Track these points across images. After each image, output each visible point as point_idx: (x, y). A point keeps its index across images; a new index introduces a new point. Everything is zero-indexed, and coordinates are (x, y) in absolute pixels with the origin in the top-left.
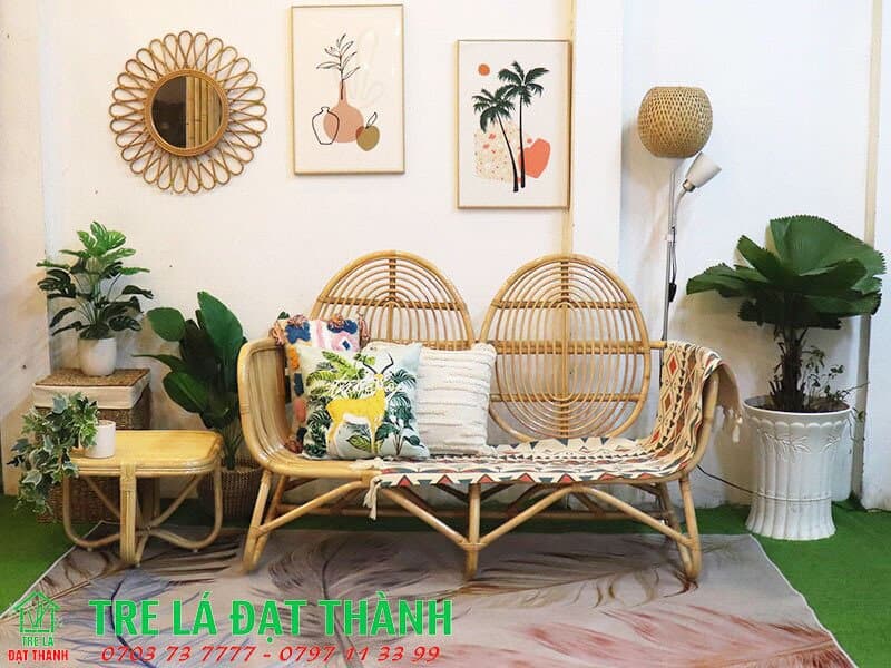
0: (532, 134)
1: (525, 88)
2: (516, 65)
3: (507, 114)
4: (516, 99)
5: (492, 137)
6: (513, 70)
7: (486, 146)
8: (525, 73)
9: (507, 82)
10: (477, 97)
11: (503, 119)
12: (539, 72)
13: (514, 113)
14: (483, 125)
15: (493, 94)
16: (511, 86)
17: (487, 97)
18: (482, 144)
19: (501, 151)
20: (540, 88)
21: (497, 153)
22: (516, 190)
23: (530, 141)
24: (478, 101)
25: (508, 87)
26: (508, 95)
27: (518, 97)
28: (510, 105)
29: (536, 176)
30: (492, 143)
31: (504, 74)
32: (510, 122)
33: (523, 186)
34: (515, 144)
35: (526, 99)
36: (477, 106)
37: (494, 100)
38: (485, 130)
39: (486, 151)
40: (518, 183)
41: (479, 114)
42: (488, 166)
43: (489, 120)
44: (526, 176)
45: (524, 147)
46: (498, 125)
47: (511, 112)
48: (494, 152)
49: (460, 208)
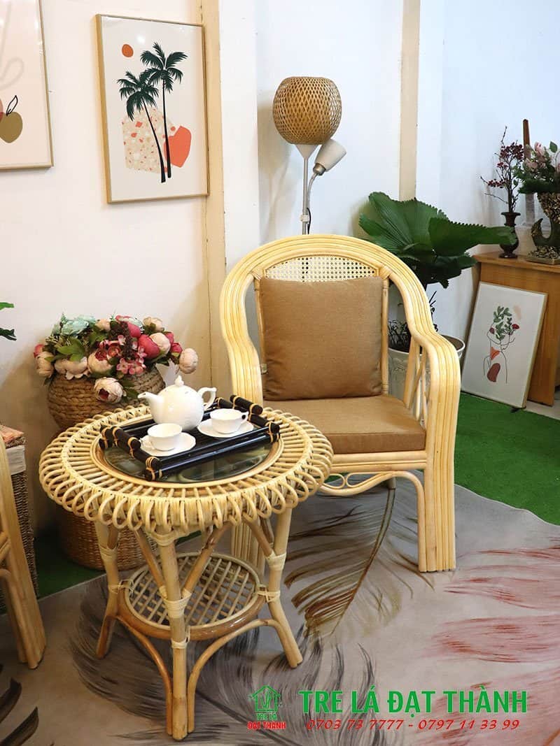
0: (175, 121)
1: (166, 73)
2: (157, 47)
3: (152, 100)
4: (159, 85)
5: (139, 124)
6: (154, 52)
7: (134, 135)
8: (166, 56)
9: (149, 66)
10: (123, 81)
11: (148, 106)
12: (177, 56)
13: (158, 99)
14: (130, 112)
15: (137, 78)
16: (154, 70)
17: (131, 81)
18: (130, 133)
19: (148, 139)
20: (179, 74)
21: (145, 142)
22: (163, 180)
23: (173, 129)
24: (123, 85)
25: (150, 71)
26: (152, 79)
27: (161, 82)
28: (154, 90)
29: (180, 165)
30: (139, 131)
31: (147, 56)
32: (155, 109)
33: (169, 176)
34: (160, 131)
35: (168, 85)
36: (123, 91)
37: (138, 84)
38: (131, 118)
39: (134, 140)
40: (165, 173)
41: (125, 99)
42: (137, 156)
43: (135, 107)
44: (171, 165)
45: (168, 136)
46: (143, 112)
47: (155, 98)
48: (141, 141)
49: (111, 203)
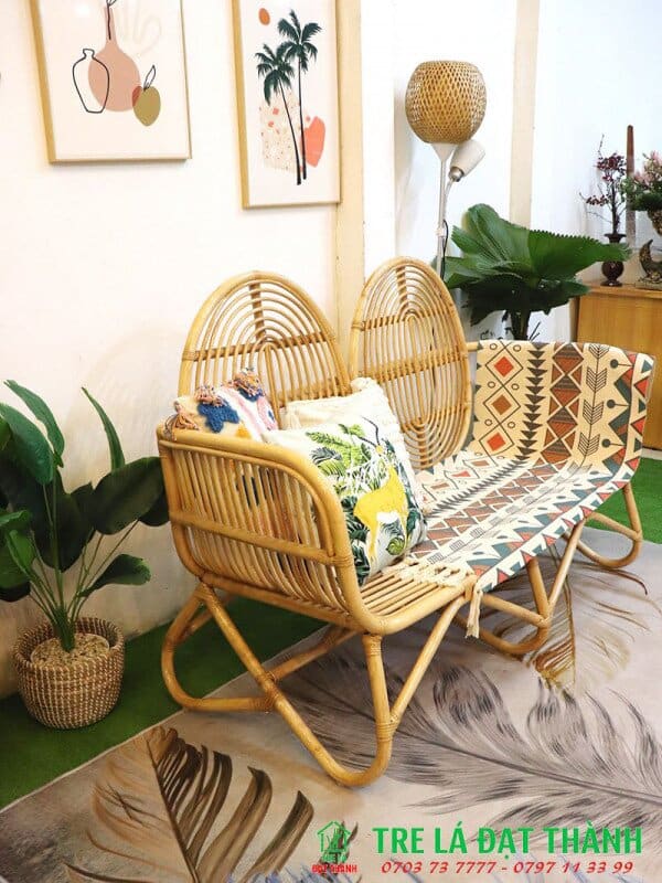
0: (311, 109)
1: (302, 48)
2: (293, 14)
3: (287, 81)
4: (294, 63)
6: (290, 21)
7: (271, 124)
8: (302, 28)
10: (260, 55)
11: (285, 88)
12: (312, 28)
13: (294, 81)
14: (267, 94)
16: (290, 43)
17: (268, 56)
18: (267, 121)
19: (285, 131)
20: (314, 50)
21: (281, 132)
22: (299, 182)
23: (308, 119)
24: (260, 61)
25: (287, 45)
26: (288, 56)
27: (297, 59)
28: (289, 69)
29: (315, 164)
30: (276, 120)
31: (283, 26)
32: (291, 92)
33: (305, 178)
34: (296, 122)
35: (304, 64)
37: (276, 60)
38: (269, 103)
39: (271, 131)
40: (301, 173)
41: (263, 79)
42: (274, 151)
43: (272, 89)
44: (307, 165)
45: (304, 127)
46: (280, 96)
47: (291, 79)
48: (278, 132)
49: (248, 208)
